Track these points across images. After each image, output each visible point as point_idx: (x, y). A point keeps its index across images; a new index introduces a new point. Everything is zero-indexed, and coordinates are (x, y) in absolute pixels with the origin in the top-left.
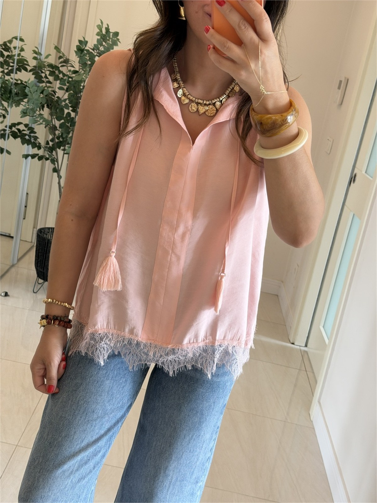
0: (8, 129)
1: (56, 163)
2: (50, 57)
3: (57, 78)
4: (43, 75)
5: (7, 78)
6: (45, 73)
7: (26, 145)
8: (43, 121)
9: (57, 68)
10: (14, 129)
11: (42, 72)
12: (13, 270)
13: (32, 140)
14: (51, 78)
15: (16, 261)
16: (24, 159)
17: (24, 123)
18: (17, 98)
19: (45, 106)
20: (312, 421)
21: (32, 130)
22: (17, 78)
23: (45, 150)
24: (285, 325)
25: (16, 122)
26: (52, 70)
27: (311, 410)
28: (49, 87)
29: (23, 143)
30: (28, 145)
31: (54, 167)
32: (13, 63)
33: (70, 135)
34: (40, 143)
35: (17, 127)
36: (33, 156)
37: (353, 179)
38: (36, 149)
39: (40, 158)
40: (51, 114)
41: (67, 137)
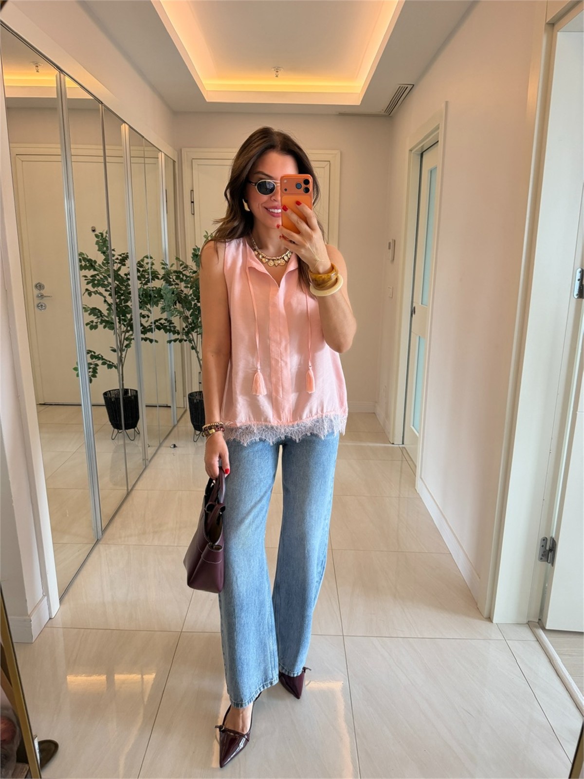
0: (153, 324)
1: (193, 342)
2: (174, 265)
3: (182, 280)
4: (171, 280)
5: (145, 287)
6: (172, 278)
7: (168, 333)
8: (178, 313)
9: (181, 272)
10: (157, 324)
11: (170, 278)
12: (176, 429)
13: (172, 329)
14: (177, 281)
15: (176, 423)
16: (169, 344)
17: (164, 318)
18: (155, 300)
19: (177, 302)
20: (419, 494)
21: (170, 322)
22: (152, 286)
23: (183, 334)
24: (385, 432)
25: (158, 319)
26: (176, 274)
27: (416, 486)
28: (177, 288)
29: (166, 333)
30: (170, 333)
31: (191, 345)
32: (148, 274)
33: (200, 320)
34: (178, 330)
35: (159, 322)
36: (175, 341)
37: (413, 311)
38: (176, 334)
39: (181, 341)
40: (183, 307)
41: (197, 321)
